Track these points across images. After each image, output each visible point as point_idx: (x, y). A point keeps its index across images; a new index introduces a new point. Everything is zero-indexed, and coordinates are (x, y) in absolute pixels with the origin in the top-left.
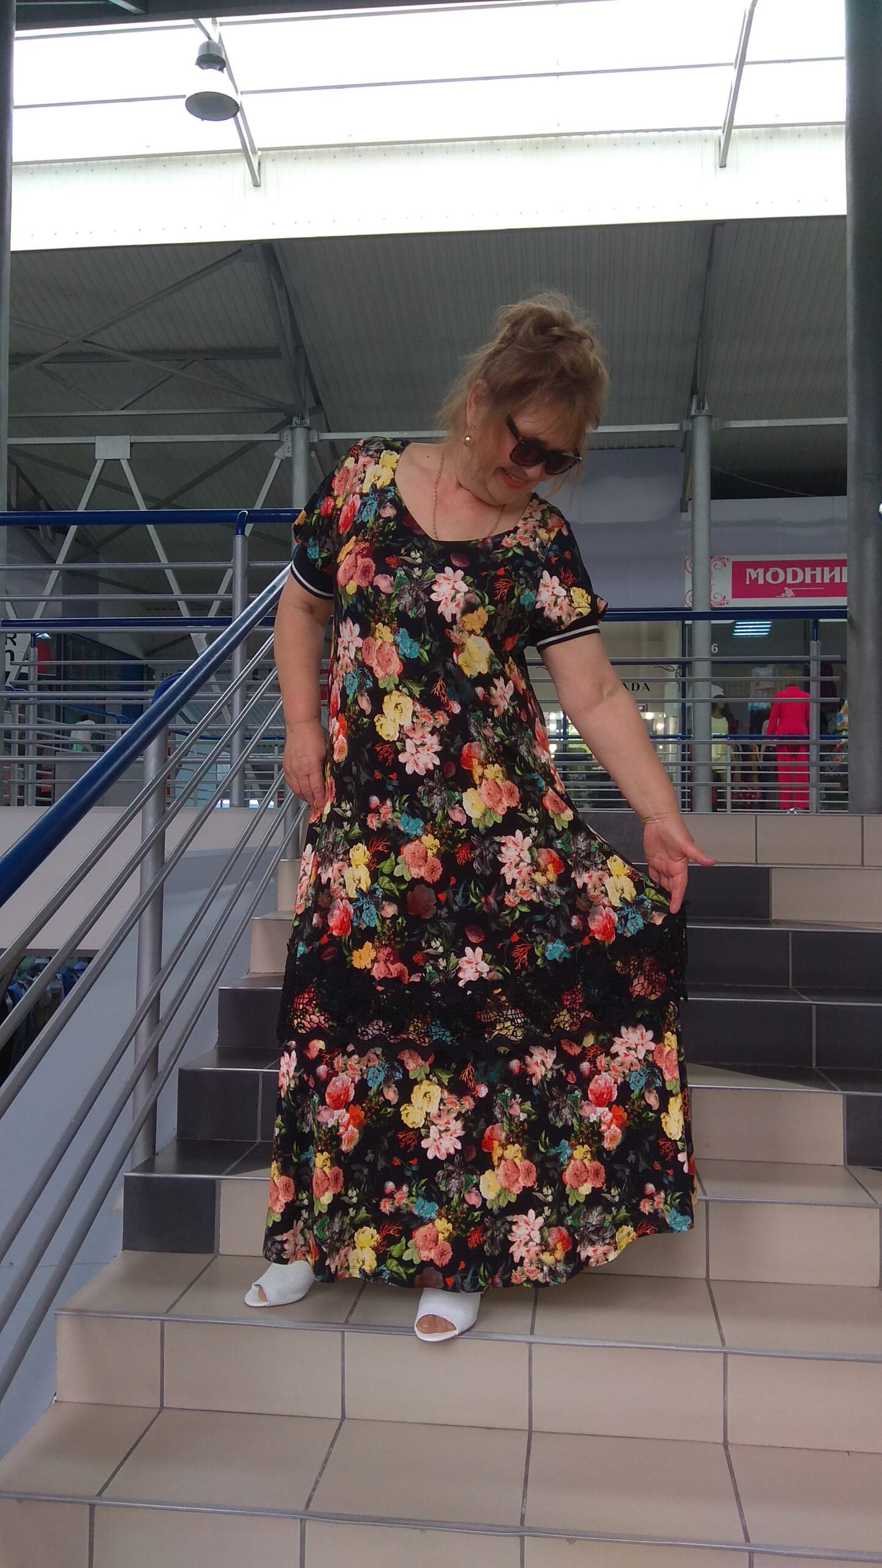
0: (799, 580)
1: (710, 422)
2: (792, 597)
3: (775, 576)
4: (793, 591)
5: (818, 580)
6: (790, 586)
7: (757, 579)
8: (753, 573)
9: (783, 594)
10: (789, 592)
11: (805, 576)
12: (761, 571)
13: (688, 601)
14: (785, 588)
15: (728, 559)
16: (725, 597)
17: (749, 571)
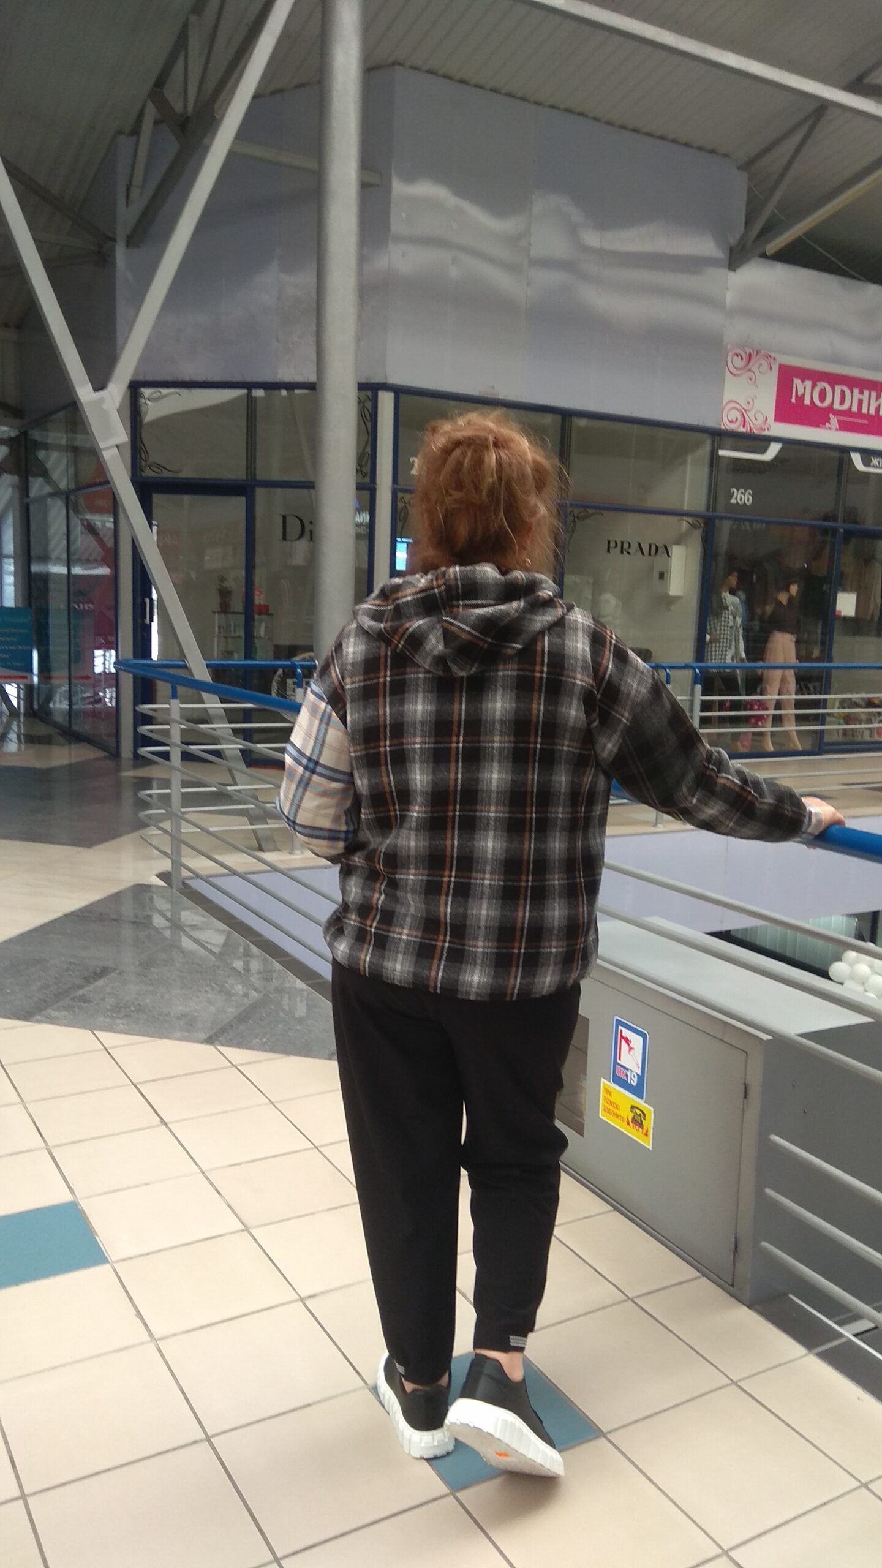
0: (846, 406)
2: (837, 429)
3: (823, 396)
4: (838, 420)
5: (864, 410)
6: (837, 413)
7: (803, 396)
8: (801, 387)
9: (827, 424)
10: (834, 420)
11: (853, 400)
12: (808, 383)
13: (725, 419)
14: (831, 416)
15: (774, 359)
16: (766, 418)
17: (797, 381)
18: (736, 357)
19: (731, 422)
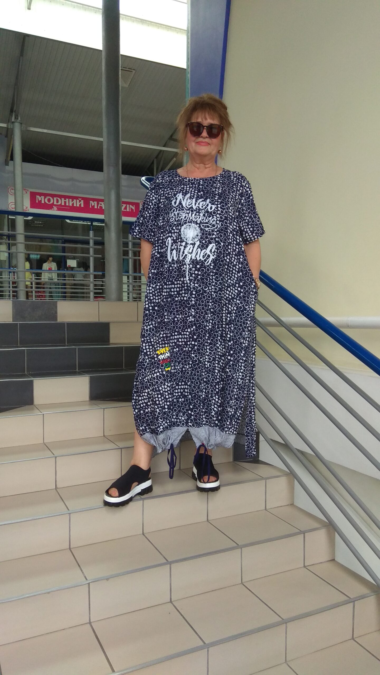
0: (59, 203)
1: (21, 126)
2: (56, 210)
3: (49, 200)
4: (57, 208)
5: (67, 204)
6: (55, 205)
7: (41, 201)
8: (39, 198)
9: (52, 209)
10: (55, 208)
11: (62, 202)
12: (43, 197)
13: (10, 208)
14: (54, 206)
15: (28, 190)
16: (27, 207)
17: (38, 196)
18: (12, 190)
19: (13, 208)
